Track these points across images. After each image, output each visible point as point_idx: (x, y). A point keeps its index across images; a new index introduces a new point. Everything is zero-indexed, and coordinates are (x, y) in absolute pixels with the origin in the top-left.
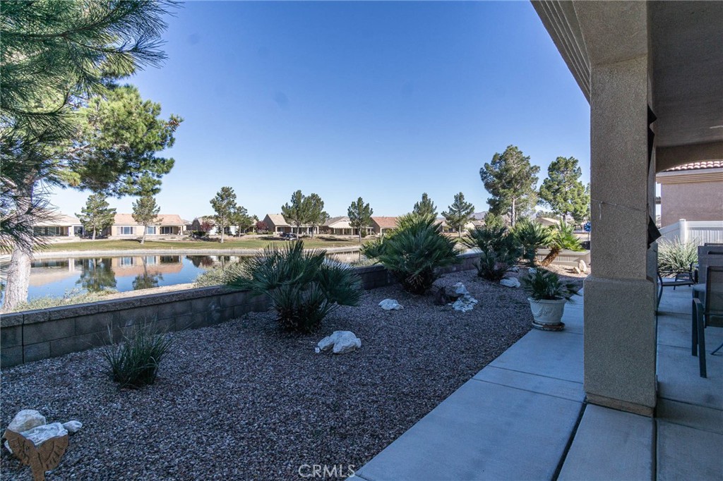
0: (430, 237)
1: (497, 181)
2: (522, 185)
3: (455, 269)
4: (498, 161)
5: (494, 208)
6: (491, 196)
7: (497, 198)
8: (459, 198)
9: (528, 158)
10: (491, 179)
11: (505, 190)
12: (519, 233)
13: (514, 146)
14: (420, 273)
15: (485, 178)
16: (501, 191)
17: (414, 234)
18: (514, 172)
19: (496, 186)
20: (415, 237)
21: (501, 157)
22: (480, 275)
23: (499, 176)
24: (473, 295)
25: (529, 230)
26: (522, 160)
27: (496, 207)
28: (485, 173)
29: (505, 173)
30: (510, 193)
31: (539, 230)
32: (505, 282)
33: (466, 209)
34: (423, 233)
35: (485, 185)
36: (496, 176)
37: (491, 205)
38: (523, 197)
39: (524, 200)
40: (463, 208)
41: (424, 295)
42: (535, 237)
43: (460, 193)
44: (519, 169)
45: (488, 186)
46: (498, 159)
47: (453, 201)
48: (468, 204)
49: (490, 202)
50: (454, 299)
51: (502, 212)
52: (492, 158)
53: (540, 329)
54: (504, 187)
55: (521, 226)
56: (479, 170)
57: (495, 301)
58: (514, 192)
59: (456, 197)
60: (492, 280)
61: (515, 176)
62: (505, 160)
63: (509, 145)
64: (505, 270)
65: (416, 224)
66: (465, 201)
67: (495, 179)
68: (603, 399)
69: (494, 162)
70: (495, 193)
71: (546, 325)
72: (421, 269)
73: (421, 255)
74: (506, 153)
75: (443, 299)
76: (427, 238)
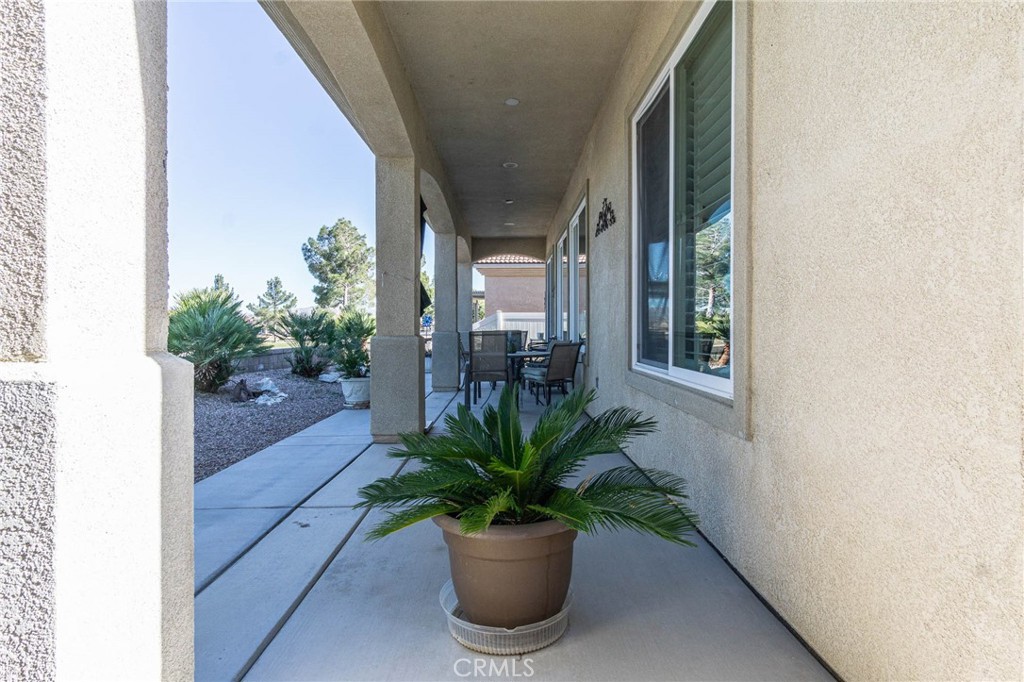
0: (226, 317)
1: (324, 262)
2: (356, 271)
3: (262, 367)
4: (326, 236)
5: (321, 298)
6: (317, 282)
7: (325, 286)
8: (274, 285)
9: (364, 237)
10: (318, 259)
11: (336, 275)
12: (346, 324)
13: (347, 219)
14: (211, 364)
15: (309, 257)
16: (330, 275)
17: (203, 313)
18: (346, 253)
19: (324, 269)
20: (204, 317)
21: (330, 233)
22: (294, 372)
23: (328, 257)
24: (283, 390)
25: (355, 320)
26: (357, 238)
27: (323, 297)
28: (309, 251)
29: (336, 253)
30: (341, 278)
31: (367, 320)
32: (325, 377)
33: (285, 300)
34: (216, 314)
35: (310, 266)
36: (324, 256)
37: (318, 294)
38: (359, 286)
39: (359, 290)
40: (280, 299)
41: (218, 393)
42: (362, 328)
43: (276, 278)
44: (352, 250)
45: (313, 268)
46: (328, 234)
47: (265, 289)
48: (287, 294)
49: (317, 290)
50: (257, 395)
51: (332, 303)
52: (318, 231)
53: (350, 409)
54: (333, 271)
55: (348, 316)
56: (301, 246)
57: (309, 394)
58: (347, 278)
59: (270, 284)
60: (309, 376)
61: (347, 258)
62: (334, 237)
63: (341, 217)
64: (325, 364)
65: (205, 303)
66: (283, 289)
67: (322, 259)
68: (386, 438)
69: (321, 238)
70: (323, 279)
71: (357, 404)
72: (212, 358)
73: (212, 339)
74: (336, 227)
75: (242, 394)
76: (221, 317)
